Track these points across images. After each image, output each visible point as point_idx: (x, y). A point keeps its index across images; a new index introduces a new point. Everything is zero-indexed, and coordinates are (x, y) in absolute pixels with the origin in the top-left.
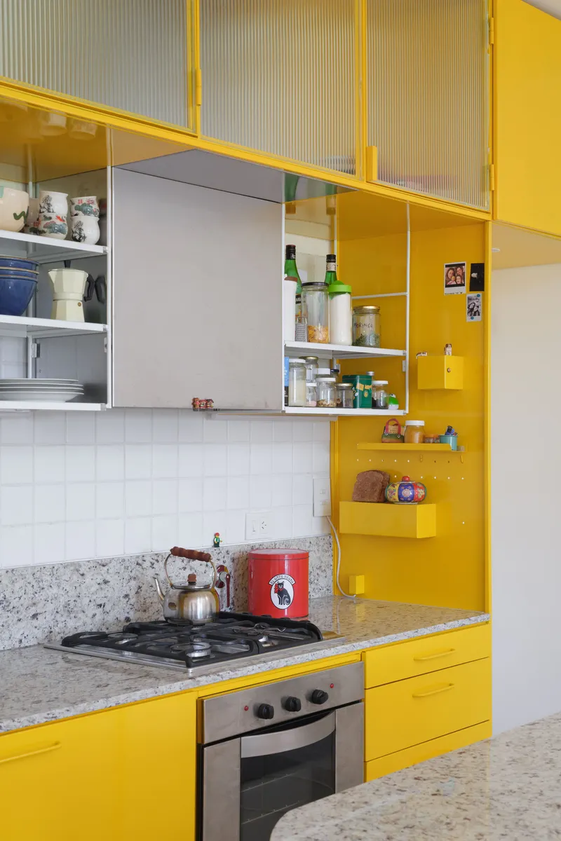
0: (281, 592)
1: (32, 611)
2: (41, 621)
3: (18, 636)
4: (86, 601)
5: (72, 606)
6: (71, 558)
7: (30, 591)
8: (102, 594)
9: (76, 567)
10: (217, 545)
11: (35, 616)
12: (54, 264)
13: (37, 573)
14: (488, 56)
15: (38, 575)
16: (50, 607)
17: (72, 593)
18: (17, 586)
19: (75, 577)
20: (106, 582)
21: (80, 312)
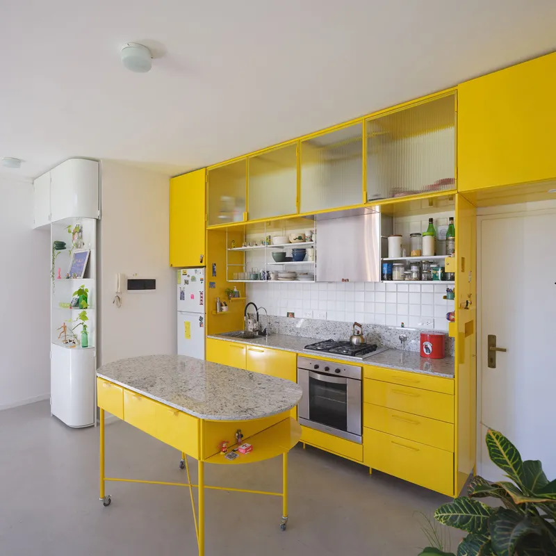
0: (427, 349)
12: (308, 248)
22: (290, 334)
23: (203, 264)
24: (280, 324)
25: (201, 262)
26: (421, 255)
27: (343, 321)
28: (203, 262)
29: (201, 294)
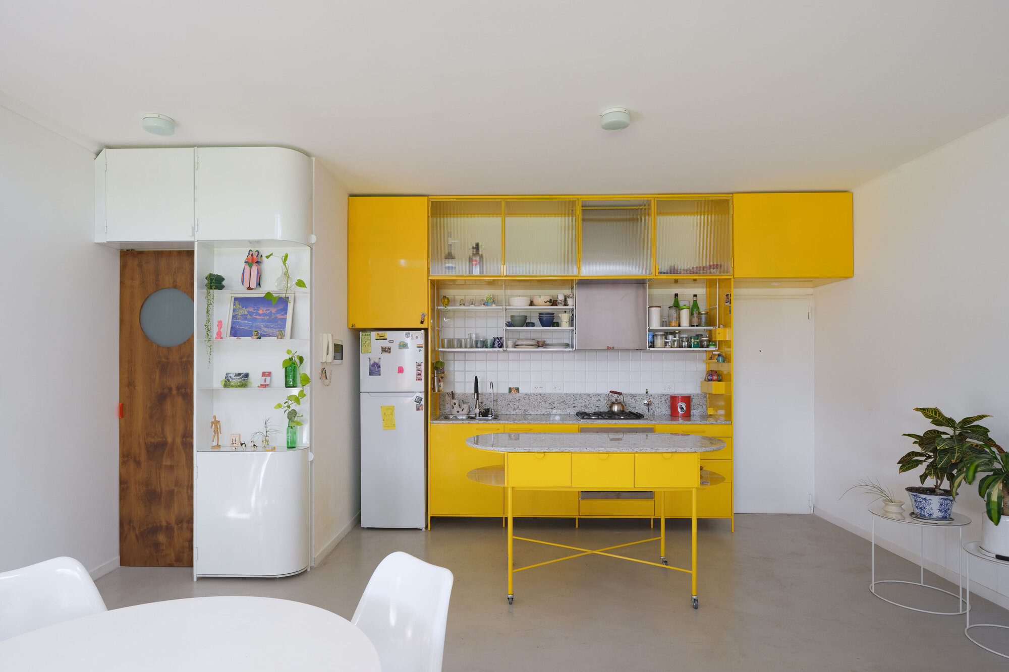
0: (682, 408)
1: (574, 405)
2: (576, 408)
3: (569, 412)
4: (592, 405)
5: (587, 405)
6: (587, 392)
7: (573, 400)
8: (598, 403)
9: (589, 395)
10: (647, 393)
11: (574, 407)
12: (561, 312)
13: (575, 395)
14: (731, 219)
15: (575, 397)
16: (579, 405)
17: (587, 402)
18: (568, 398)
19: (588, 398)
20: (599, 400)
21: (567, 324)
22: (514, 413)
23: (424, 326)
24: (499, 403)
25: (422, 322)
26: (679, 326)
27: (584, 392)
28: (425, 322)
29: (419, 365)
